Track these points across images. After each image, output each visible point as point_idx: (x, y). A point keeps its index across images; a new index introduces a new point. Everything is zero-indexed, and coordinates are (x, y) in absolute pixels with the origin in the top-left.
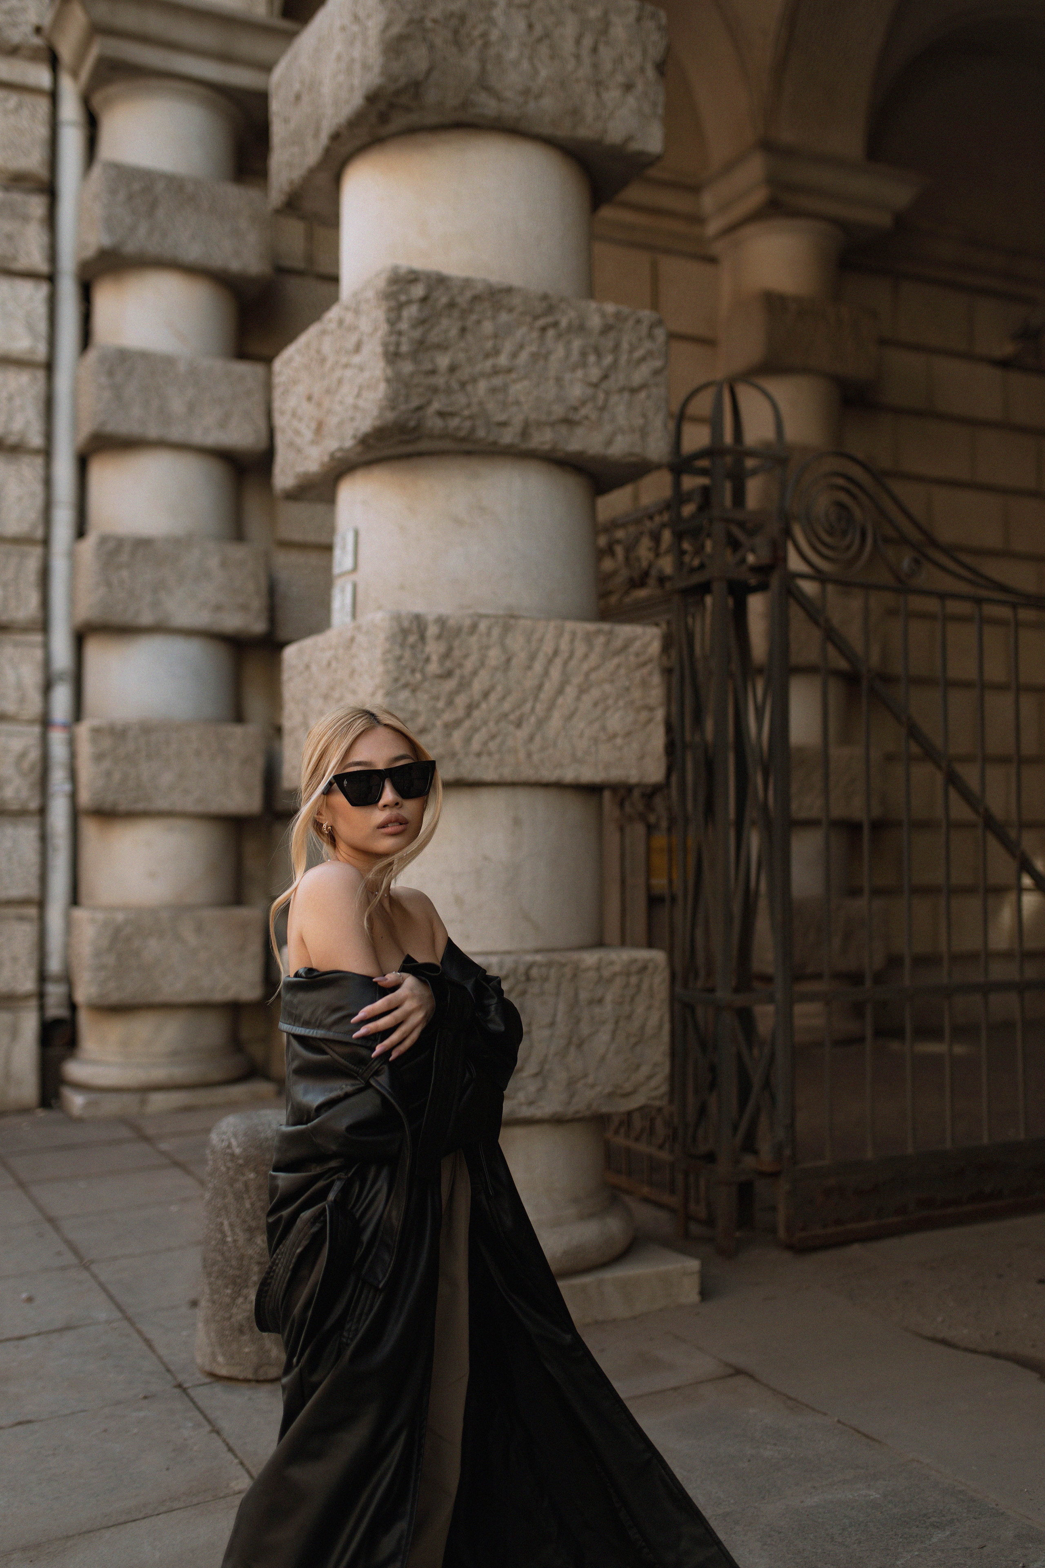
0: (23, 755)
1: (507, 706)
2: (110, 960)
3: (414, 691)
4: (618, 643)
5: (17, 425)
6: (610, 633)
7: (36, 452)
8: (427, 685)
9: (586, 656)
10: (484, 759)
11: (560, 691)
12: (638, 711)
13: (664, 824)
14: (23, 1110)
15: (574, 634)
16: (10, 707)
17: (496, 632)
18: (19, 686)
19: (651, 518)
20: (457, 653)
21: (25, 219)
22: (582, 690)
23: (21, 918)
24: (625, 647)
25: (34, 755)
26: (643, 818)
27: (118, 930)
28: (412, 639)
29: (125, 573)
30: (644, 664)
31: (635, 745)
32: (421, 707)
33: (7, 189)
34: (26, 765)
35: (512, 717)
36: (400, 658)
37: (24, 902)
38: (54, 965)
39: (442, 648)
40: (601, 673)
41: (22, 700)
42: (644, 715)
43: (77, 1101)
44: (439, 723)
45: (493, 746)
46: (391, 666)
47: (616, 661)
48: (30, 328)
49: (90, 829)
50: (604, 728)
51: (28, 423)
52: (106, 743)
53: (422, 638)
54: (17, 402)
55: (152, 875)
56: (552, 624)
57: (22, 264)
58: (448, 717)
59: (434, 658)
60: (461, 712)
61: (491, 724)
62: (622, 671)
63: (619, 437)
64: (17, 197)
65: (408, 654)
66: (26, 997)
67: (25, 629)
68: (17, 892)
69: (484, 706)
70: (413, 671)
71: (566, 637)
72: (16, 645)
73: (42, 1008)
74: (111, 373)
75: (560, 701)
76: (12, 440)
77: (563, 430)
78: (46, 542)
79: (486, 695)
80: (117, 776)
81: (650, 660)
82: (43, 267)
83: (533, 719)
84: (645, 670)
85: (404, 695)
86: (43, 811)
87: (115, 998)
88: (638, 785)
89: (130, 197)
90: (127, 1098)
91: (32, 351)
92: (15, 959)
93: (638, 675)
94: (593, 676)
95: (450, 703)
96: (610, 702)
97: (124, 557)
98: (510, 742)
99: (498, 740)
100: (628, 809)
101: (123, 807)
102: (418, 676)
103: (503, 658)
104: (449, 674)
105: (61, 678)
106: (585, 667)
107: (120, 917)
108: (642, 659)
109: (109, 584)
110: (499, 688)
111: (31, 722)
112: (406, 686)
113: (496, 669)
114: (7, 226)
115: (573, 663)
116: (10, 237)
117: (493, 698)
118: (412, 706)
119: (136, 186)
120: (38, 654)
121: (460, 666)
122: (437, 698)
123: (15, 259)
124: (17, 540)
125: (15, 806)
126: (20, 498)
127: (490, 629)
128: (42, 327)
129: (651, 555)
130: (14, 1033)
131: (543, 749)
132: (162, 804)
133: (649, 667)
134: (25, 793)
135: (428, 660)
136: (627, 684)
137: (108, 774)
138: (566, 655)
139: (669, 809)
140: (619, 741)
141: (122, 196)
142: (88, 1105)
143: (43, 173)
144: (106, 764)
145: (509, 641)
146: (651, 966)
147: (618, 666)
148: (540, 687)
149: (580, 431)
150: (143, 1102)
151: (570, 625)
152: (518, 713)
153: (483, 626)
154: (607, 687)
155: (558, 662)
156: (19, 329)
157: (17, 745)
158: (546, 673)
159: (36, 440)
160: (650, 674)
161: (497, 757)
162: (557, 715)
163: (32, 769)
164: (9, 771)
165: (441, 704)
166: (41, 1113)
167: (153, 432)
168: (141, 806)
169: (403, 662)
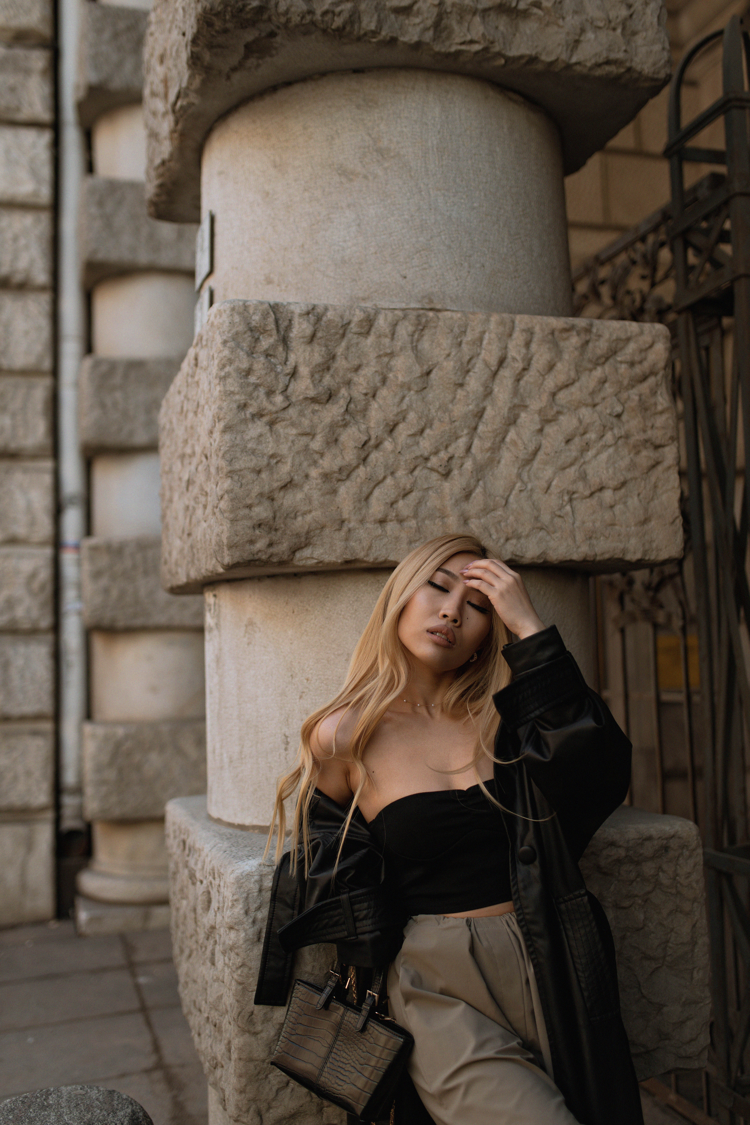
0: (33, 576)
1: (425, 445)
2: (111, 775)
3: (271, 424)
4: (601, 346)
5: (22, 263)
6: (588, 330)
7: (42, 289)
8: (292, 412)
9: (551, 367)
10: (391, 527)
11: (512, 421)
12: (636, 449)
13: (677, 623)
14: (39, 922)
15: (530, 332)
16: (21, 530)
17: (404, 330)
18: (29, 509)
19: (643, 239)
20: (341, 364)
21: (27, 72)
22: (547, 420)
23: (35, 733)
24: (612, 352)
25: (45, 574)
26: (648, 615)
27: (118, 745)
28: (265, 343)
29: (118, 395)
30: (644, 378)
31: (634, 502)
32: (284, 449)
33: (10, 45)
34: (36, 585)
35: (434, 461)
36: (249, 372)
37: (38, 717)
38: (69, 778)
39: (318, 356)
40: (575, 392)
41: (32, 523)
42: (646, 456)
43: (83, 915)
44: (314, 473)
45: (404, 507)
46: (233, 385)
47: (598, 373)
48: (34, 173)
49: (98, 644)
50: (583, 477)
51: (32, 262)
52: (104, 561)
53: (285, 341)
54: (22, 242)
55: (154, 689)
56: (495, 318)
57: (24, 115)
58: (328, 463)
59: (304, 371)
60: (350, 456)
61: (401, 473)
62: (609, 389)
63: (590, 35)
64: (19, 52)
65: (260, 364)
66: (42, 809)
67: (35, 456)
68: (29, 708)
69: (388, 445)
70: (270, 393)
71: (518, 338)
72: (25, 471)
73: (58, 821)
74: (100, 204)
75: (512, 435)
76: (18, 278)
77: (502, 23)
78: (55, 372)
79: (392, 429)
80: (115, 593)
81: (653, 373)
82: (45, 115)
83: (469, 465)
84: (644, 388)
85: (258, 428)
86: (56, 628)
87: (117, 812)
88: (639, 564)
89: (116, 35)
90: (130, 912)
91: (36, 193)
92: (28, 773)
93: (634, 394)
94: (562, 397)
95: (332, 440)
96: (592, 436)
97: (117, 379)
98: (433, 501)
99: (414, 497)
100: (629, 606)
101: (121, 623)
102: (279, 399)
103: (418, 370)
104: (330, 396)
105: (72, 501)
106: (550, 383)
107: (120, 732)
108: (638, 370)
109: (103, 406)
110: (412, 416)
111: (42, 544)
112: (259, 415)
113: (406, 387)
114: (11, 79)
115: (529, 377)
116: (13, 89)
117: (403, 431)
118: (270, 448)
119: (122, 25)
120: (47, 479)
121: (349, 383)
122: (311, 435)
123: (18, 109)
124: (26, 373)
125: (26, 625)
126: (26, 333)
127: (394, 325)
128: (46, 172)
129: (645, 286)
130: (29, 845)
131: (486, 510)
132: (161, 619)
133: (652, 380)
134: (35, 613)
135: (294, 374)
136: (619, 409)
137: (106, 591)
138: (519, 365)
139: (683, 605)
140: (608, 495)
141: (107, 35)
142: (92, 920)
143: (46, 31)
144: (104, 581)
145: (425, 345)
146: (674, 844)
147: (603, 381)
148: (480, 414)
149: (529, 27)
150: (147, 917)
151: (522, 321)
152: (443, 455)
153: (382, 323)
154: (585, 413)
155: (507, 374)
156: (23, 174)
157: (27, 566)
158: (488, 393)
159: (42, 277)
160: (654, 393)
161: (413, 523)
162: (506, 456)
163: (42, 588)
164: (19, 591)
165: (316, 444)
166: (54, 925)
167: (143, 258)
168: (139, 622)
169: (252, 379)
